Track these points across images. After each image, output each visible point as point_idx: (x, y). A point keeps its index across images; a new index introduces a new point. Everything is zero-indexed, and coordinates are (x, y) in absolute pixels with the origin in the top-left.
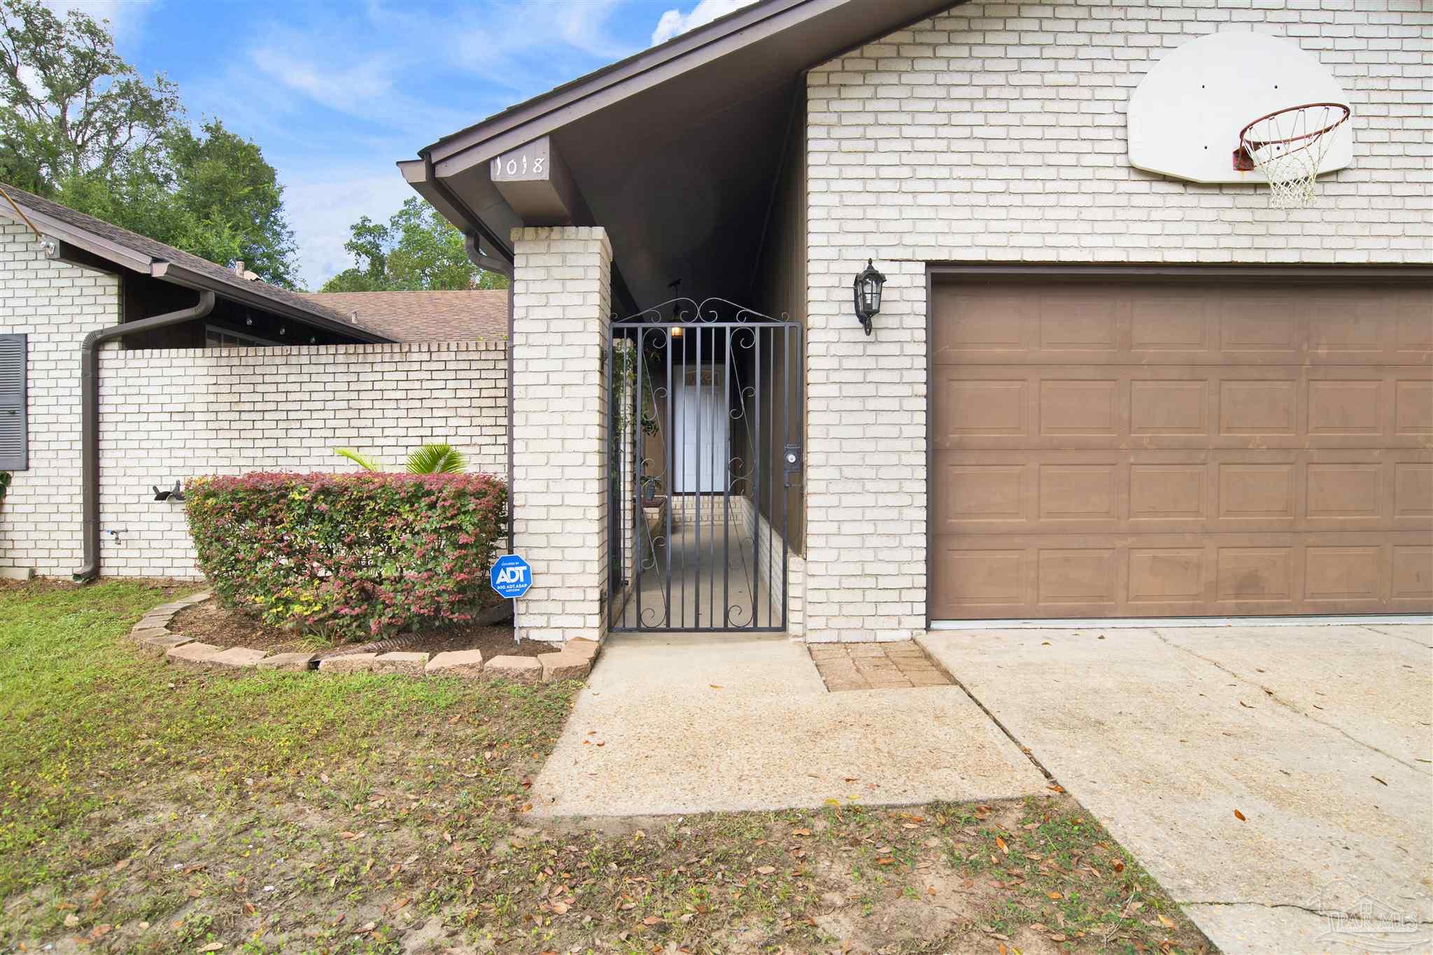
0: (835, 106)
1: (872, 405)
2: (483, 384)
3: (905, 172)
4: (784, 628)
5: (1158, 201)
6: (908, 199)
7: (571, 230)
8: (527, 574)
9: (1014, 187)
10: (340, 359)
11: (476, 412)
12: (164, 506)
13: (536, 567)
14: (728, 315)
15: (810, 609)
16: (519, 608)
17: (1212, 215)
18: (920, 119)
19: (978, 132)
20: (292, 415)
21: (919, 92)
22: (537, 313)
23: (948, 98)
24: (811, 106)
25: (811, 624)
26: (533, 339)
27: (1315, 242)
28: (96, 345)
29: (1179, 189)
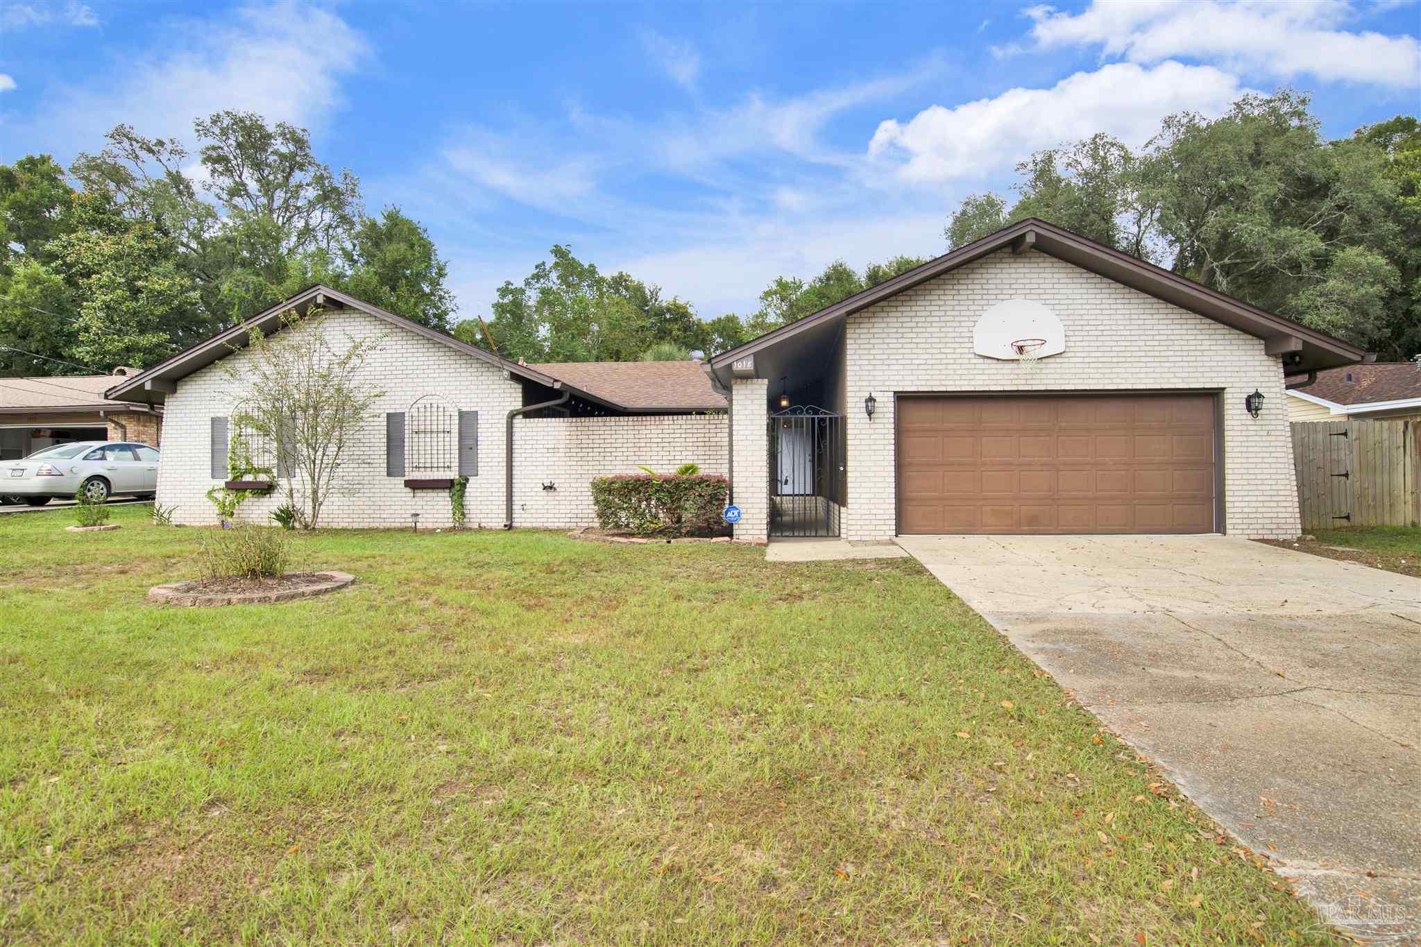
0: (857, 331)
1: (873, 447)
2: (699, 435)
3: (885, 357)
4: (839, 535)
5: (986, 366)
6: (886, 367)
7: (755, 380)
8: (739, 513)
9: (929, 362)
10: (630, 423)
11: (695, 448)
12: (544, 493)
13: (743, 511)
14: (816, 412)
15: (849, 528)
16: (735, 527)
17: (1009, 371)
18: (891, 335)
19: (914, 340)
20: (607, 450)
21: (891, 325)
22: (742, 413)
23: (902, 327)
24: (848, 331)
25: (850, 533)
26: (740, 423)
27: (1052, 382)
28: (512, 416)
29: (995, 361)
